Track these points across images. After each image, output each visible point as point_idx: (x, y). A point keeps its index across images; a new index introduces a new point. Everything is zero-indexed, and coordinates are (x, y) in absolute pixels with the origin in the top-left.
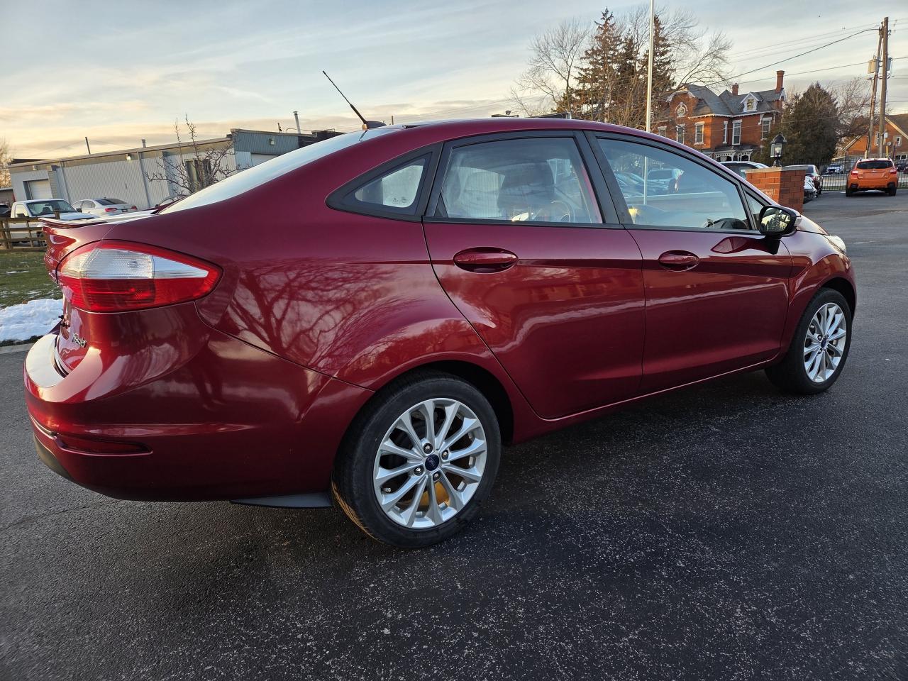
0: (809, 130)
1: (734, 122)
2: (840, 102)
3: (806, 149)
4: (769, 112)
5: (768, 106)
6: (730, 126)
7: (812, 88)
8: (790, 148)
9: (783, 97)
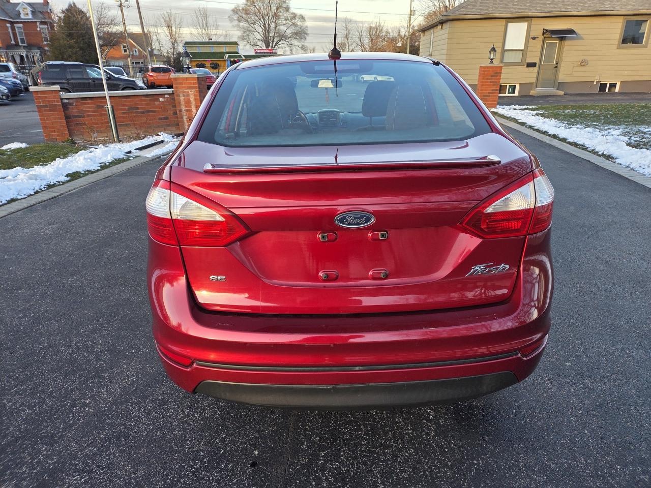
0: (81, 39)
1: (15, 25)
2: (94, 21)
3: (83, 53)
4: (44, 20)
5: (41, 16)
6: (13, 29)
7: (70, 5)
8: (71, 52)
9: (50, 9)
